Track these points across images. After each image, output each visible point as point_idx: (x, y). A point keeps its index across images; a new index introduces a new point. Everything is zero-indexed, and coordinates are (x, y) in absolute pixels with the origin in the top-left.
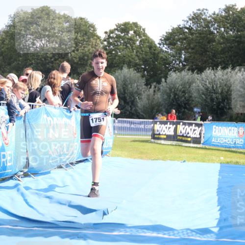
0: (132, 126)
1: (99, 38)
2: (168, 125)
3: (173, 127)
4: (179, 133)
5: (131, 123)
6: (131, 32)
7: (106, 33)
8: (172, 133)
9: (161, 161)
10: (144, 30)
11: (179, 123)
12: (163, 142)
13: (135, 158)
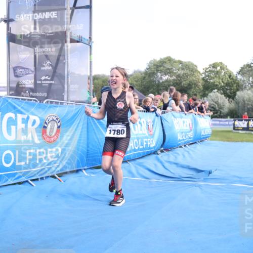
0: (221, 123)
1: (199, 72)
2: (243, 121)
3: (246, 123)
4: (250, 126)
5: (220, 121)
6: (219, 68)
7: (204, 69)
8: (245, 126)
9: (240, 143)
10: (226, 66)
11: (250, 120)
12: (240, 132)
13: (224, 141)
